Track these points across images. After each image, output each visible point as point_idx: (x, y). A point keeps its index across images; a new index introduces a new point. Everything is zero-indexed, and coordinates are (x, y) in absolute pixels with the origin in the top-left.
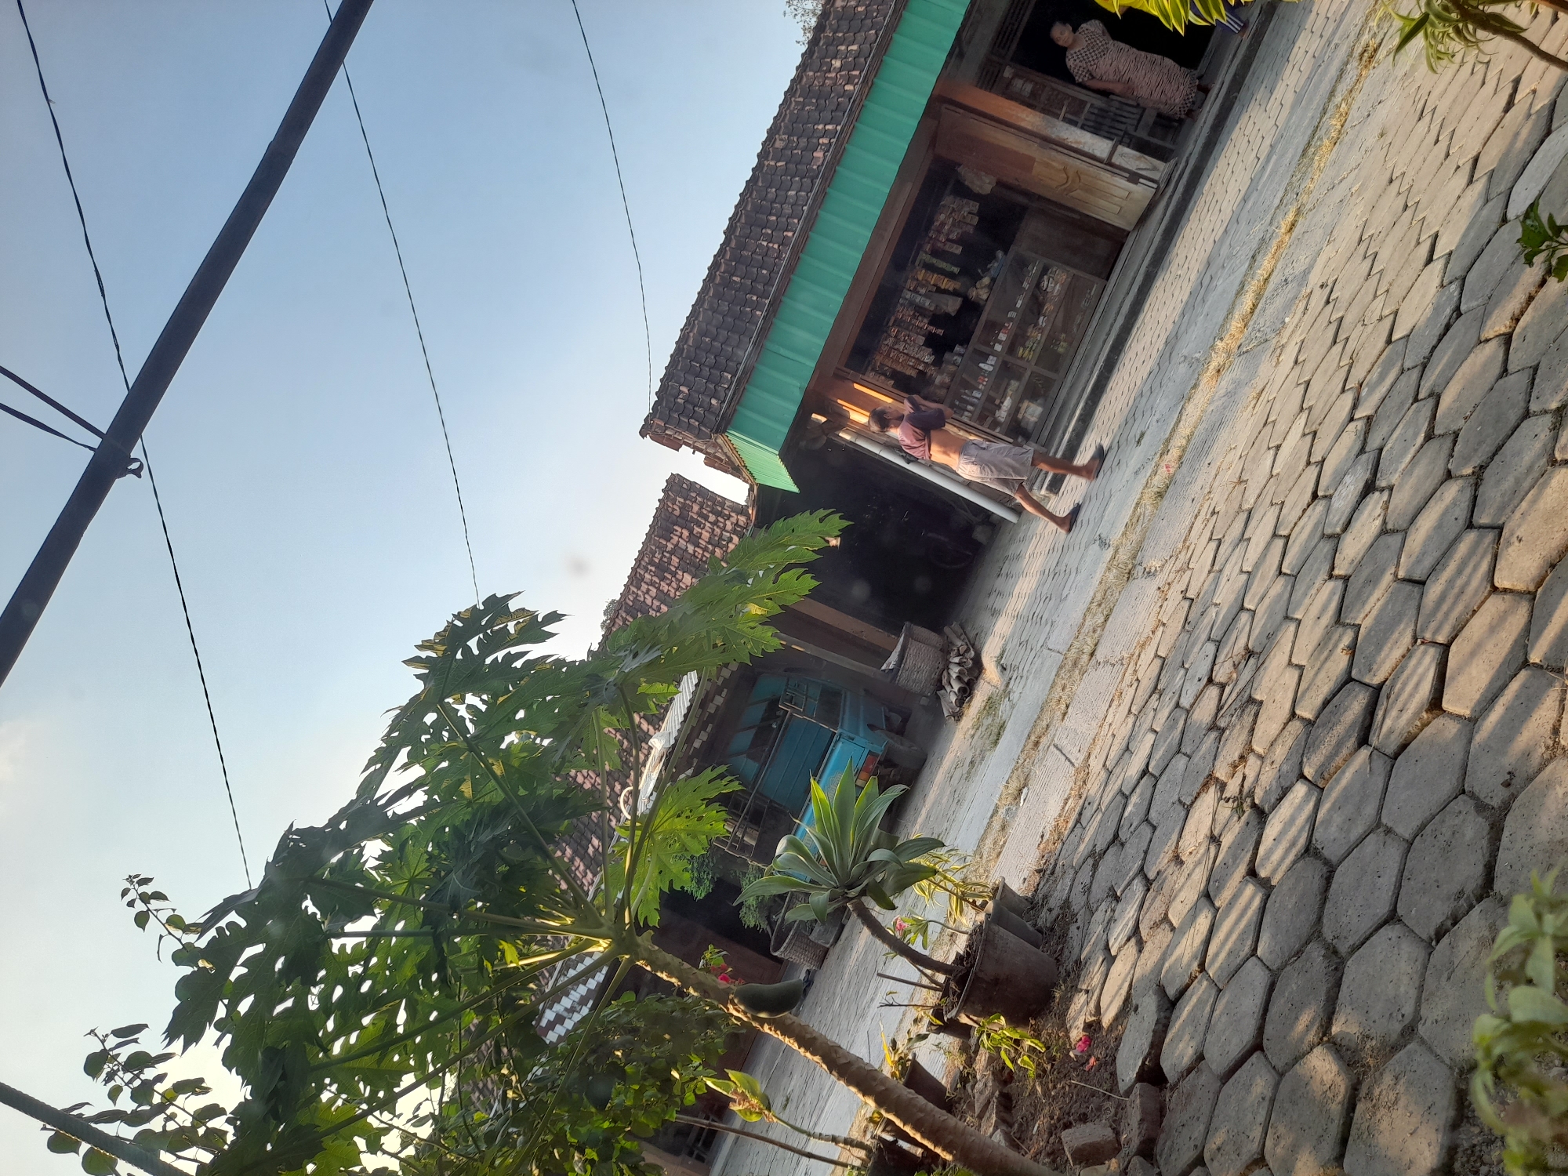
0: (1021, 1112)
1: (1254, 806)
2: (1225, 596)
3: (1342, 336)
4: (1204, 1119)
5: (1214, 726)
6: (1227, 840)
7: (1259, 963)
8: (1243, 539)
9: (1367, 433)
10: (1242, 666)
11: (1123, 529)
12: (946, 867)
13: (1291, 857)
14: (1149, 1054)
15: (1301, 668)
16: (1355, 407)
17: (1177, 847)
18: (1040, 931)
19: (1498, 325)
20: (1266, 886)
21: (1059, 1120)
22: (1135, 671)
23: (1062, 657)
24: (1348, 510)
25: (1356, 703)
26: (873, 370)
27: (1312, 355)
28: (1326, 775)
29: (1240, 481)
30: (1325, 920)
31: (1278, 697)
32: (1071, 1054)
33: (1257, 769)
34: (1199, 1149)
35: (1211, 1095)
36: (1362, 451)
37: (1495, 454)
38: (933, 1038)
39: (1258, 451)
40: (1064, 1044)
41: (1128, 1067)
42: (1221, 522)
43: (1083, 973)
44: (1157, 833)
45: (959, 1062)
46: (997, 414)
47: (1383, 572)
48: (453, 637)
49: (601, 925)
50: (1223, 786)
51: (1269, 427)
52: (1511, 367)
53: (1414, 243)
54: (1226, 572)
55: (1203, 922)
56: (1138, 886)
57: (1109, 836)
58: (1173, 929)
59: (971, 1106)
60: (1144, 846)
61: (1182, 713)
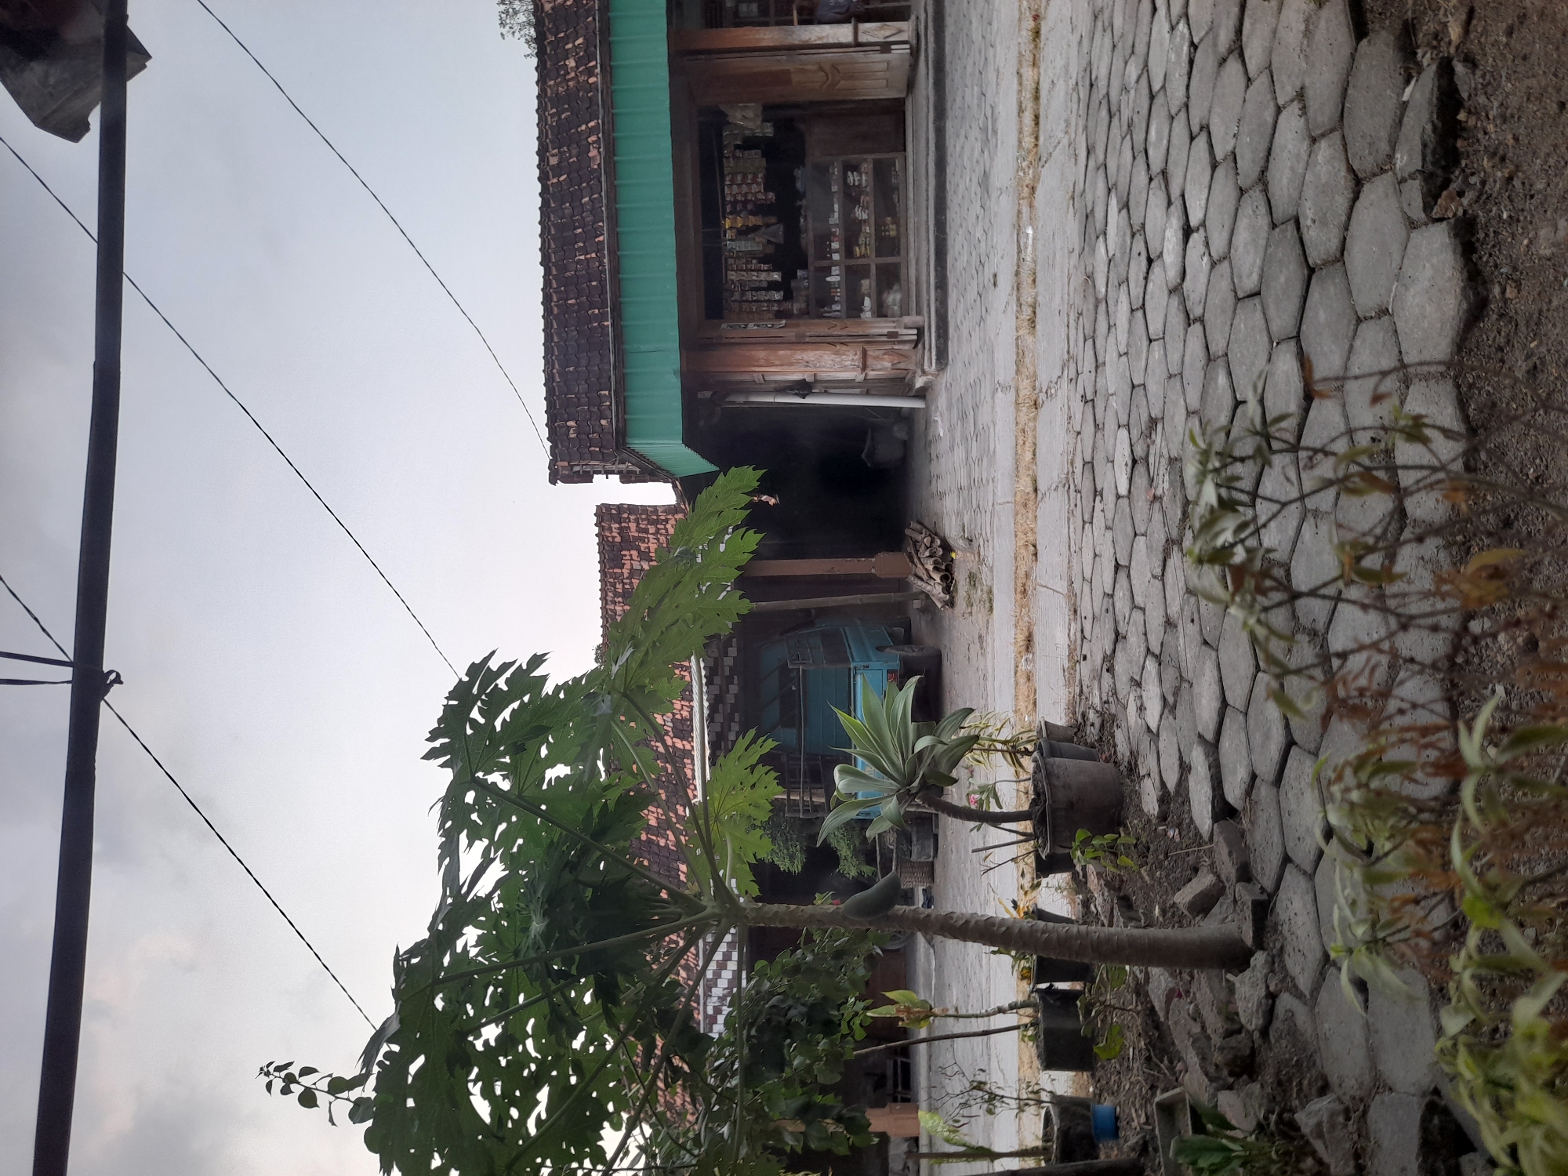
2: (1117, 383)
3: (1114, 111)
4: (1276, 825)
5: (1153, 498)
7: (1265, 675)
8: (1110, 326)
9: (1167, 185)
10: (1153, 435)
11: (1014, 367)
12: (988, 731)
14: (1214, 797)
15: (1197, 413)
16: (1149, 168)
17: (1167, 616)
18: (1093, 747)
22: (1075, 485)
23: (1012, 505)
24: (1180, 259)
27: (1098, 137)
29: (1088, 277)
30: (1298, 613)
34: (1282, 850)
35: (1274, 802)
36: (1170, 203)
37: (1268, 155)
38: (1044, 883)
39: (1091, 242)
41: (1204, 817)
42: (1087, 320)
43: (1139, 762)
44: (1147, 612)
45: (1075, 891)
50: (1180, 545)
51: (1091, 218)
55: (1210, 664)
56: (1151, 666)
57: (1112, 636)
58: (1191, 685)
60: (1141, 629)
61: (1124, 502)
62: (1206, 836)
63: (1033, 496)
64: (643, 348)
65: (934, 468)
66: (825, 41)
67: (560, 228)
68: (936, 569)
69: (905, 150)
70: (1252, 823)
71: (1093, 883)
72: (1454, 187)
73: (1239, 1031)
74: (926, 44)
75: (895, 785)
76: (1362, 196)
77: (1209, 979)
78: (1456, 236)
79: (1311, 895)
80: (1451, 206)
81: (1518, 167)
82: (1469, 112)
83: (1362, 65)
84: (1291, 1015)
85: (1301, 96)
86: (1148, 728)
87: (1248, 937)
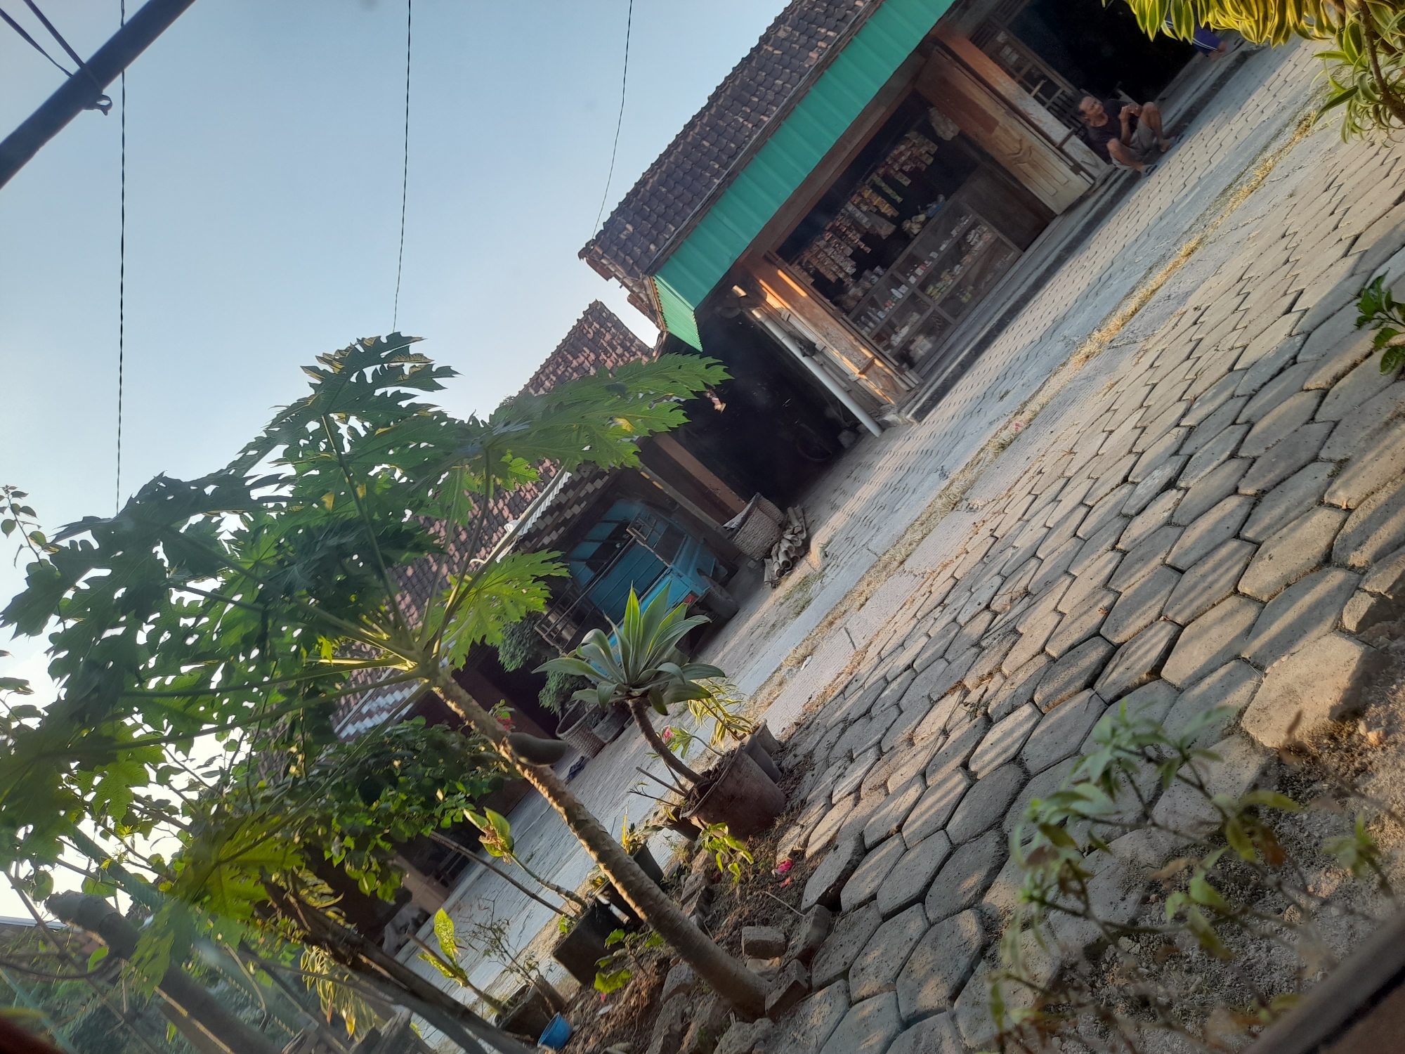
0: (719, 906)
1: (986, 714)
2: (1024, 542)
3: (1195, 355)
4: (859, 944)
5: (977, 644)
6: (953, 736)
7: (945, 836)
8: (1056, 500)
9: (1186, 439)
10: (1017, 602)
11: (963, 467)
12: (721, 697)
13: (1000, 760)
14: (834, 885)
15: (1063, 615)
16: (1184, 416)
17: (913, 732)
18: (782, 770)
19: (1319, 380)
20: (973, 778)
21: (745, 919)
22: (932, 585)
23: (877, 559)
24: (1148, 498)
25: (1095, 653)
26: (800, 264)
27: (1166, 363)
28: (1051, 703)
29: (1071, 452)
30: (1008, 816)
31: (1036, 634)
32: (773, 872)
33: (998, 686)
34: (848, 966)
35: (871, 928)
36: (1176, 453)
37: (1278, 484)
38: (666, 831)
39: (1094, 431)
40: (770, 863)
41: (814, 891)
42: (1043, 481)
43: (804, 811)
44: (902, 716)
45: (682, 856)
46: (893, 337)
47: (1155, 555)
48: (352, 359)
49: (411, 648)
50: (967, 693)
51: (1110, 414)
52: (1317, 417)
53: (1282, 293)
54: (1033, 523)
55: (913, 793)
56: (871, 755)
57: (863, 710)
58: (887, 794)
59: (679, 893)
60: (888, 724)
61: (955, 628)
62: (804, 905)
64: (726, 221)
66: (1040, 125)
67: (745, 86)
69: (1024, 251)
70: (843, 928)
71: (699, 861)
74: (1105, 192)
76: (1322, 573)
79: (838, 1016)
80: (1380, 638)
85: (1342, 463)
86: (831, 795)
87: (770, 1002)
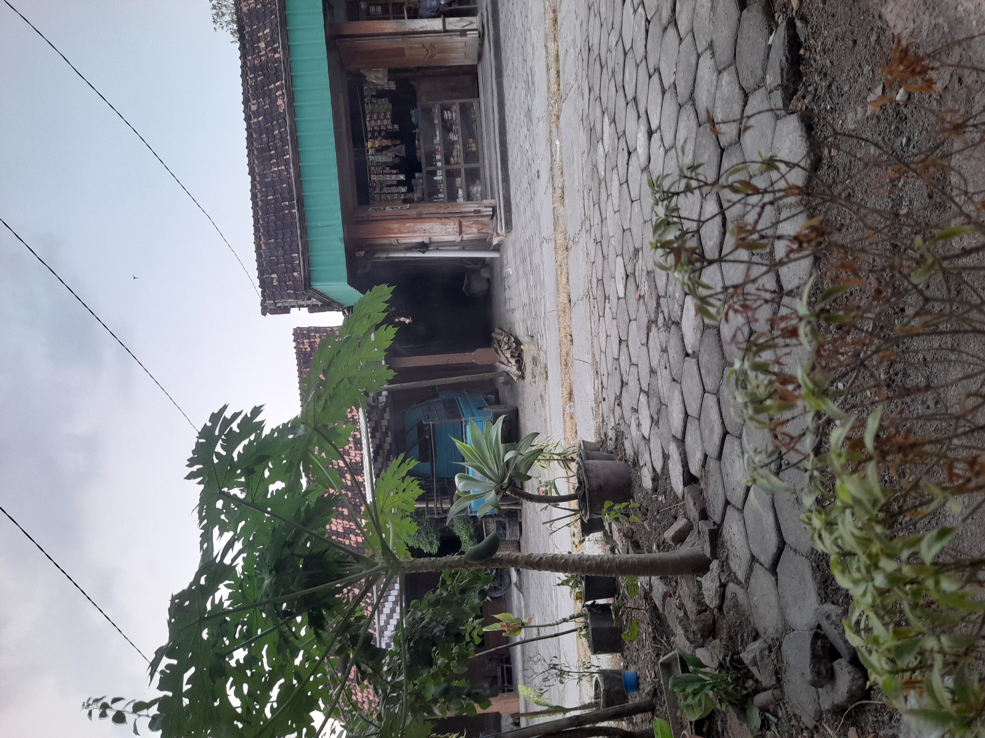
2: (614, 230)
3: (604, 63)
4: (720, 483)
5: (639, 297)
7: (709, 394)
8: (608, 195)
9: (637, 106)
10: (637, 259)
11: (553, 227)
13: (699, 334)
14: (684, 472)
16: (625, 97)
17: (651, 367)
18: (611, 452)
20: (695, 355)
22: (593, 295)
23: (557, 312)
24: (646, 150)
30: (725, 353)
33: (666, 304)
34: (725, 497)
35: (718, 469)
36: (639, 117)
37: (694, 83)
39: (594, 145)
41: (678, 485)
42: (595, 193)
43: (639, 458)
44: (639, 367)
45: (606, 542)
50: (656, 323)
52: (682, 36)
54: (609, 216)
55: (677, 392)
56: (643, 399)
58: (667, 407)
60: (636, 377)
61: (622, 301)
62: (680, 497)
63: (568, 305)
64: (319, 224)
65: (507, 294)
66: (425, 29)
67: (261, 151)
68: (512, 356)
69: (479, 97)
70: (706, 484)
71: (616, 535)
72: (799, 93)
73: (706, 610)
74: (489, 31)
75: (493, 484)
76: (749, 103)
77: (687, 581)
78: (802, 121)
79: (742, 522)
80: (797, 104)
81: (833, 79)
82: (806, 50)
83: (745, 24)
84: (735, 595)
85: (711, 46)
86: (644, 437)
87: (708, 553)
